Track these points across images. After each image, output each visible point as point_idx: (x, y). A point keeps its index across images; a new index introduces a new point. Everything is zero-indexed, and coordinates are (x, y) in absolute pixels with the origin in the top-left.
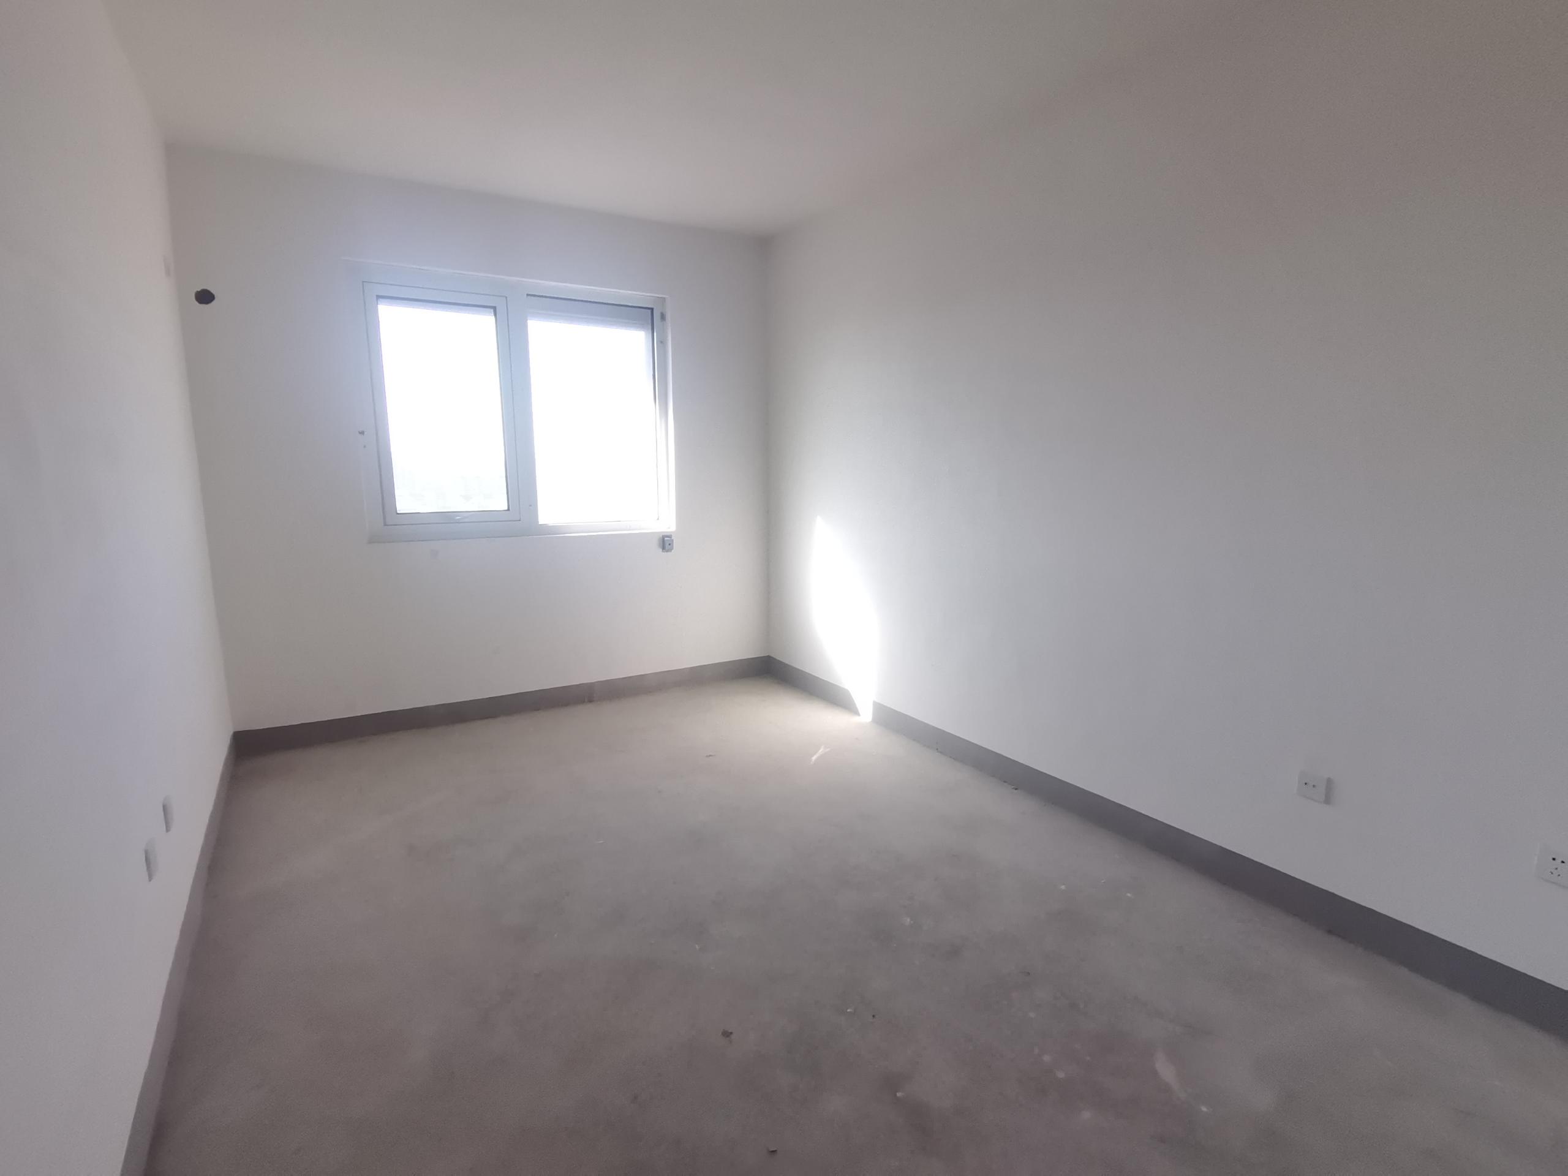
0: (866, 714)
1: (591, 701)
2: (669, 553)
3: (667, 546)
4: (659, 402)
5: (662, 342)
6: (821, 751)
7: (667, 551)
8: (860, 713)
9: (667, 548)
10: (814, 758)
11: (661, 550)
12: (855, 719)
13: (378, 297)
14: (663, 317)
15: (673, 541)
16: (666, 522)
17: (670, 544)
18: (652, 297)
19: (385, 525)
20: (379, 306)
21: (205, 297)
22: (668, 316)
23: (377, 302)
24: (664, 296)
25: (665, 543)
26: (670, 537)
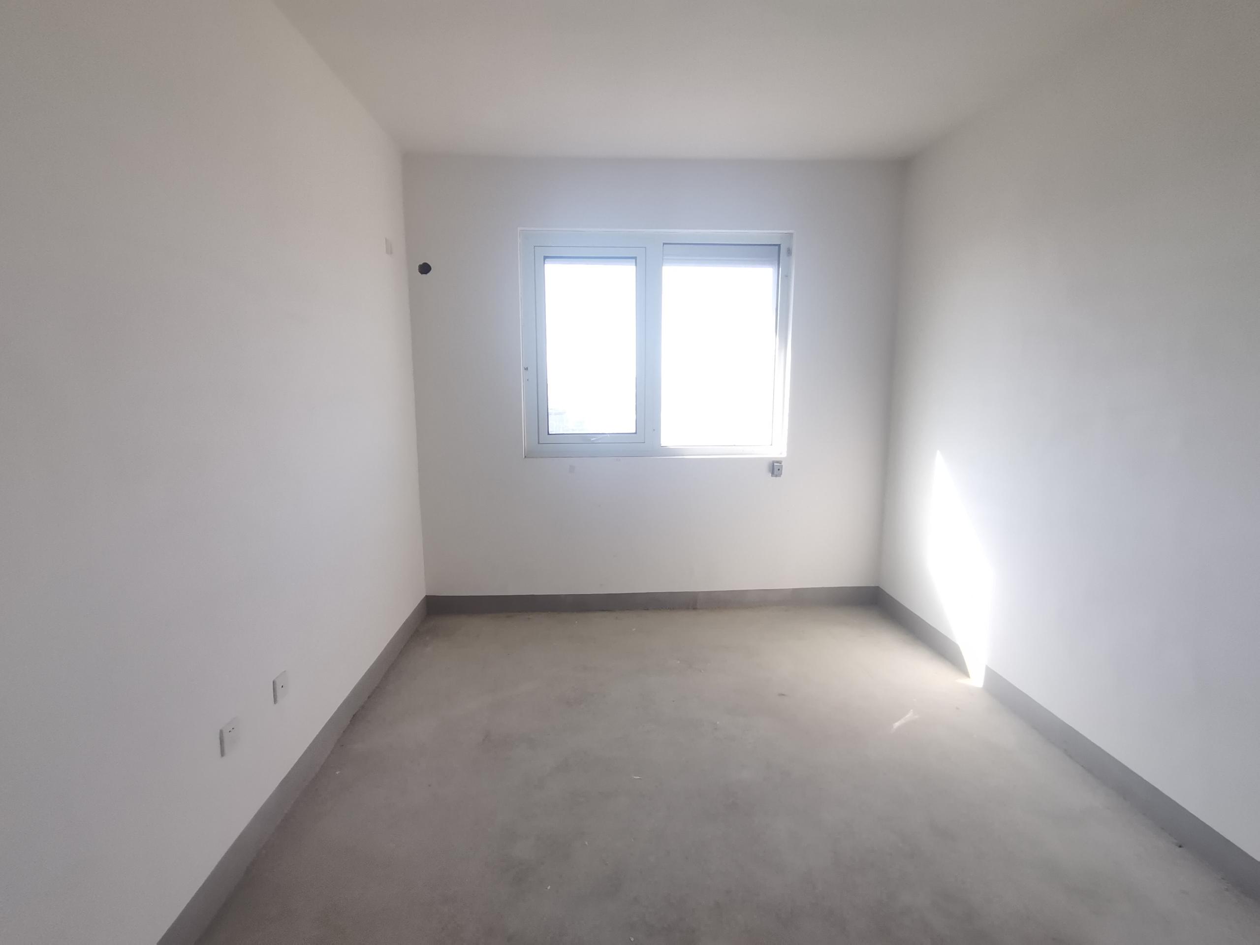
0: (976, 679)
1: (695, 608)
2: (778, 478)
3: (776, 469)
4: (779, 334)
5: (787, 276)
6: (909, 716)
7: (776, 476)
8: (970, 676)
9: (775, 473)
10: (897, 724)
11: (771, 475)
12: (963, 681)
13: (545, 258)
14: (789, 252)
15: (782, 465)
16: (779, 450)
17: (779, 470)
18: (783, 233)
19: (539, 443)
20: (545, 265)
21: (425, 269)
22: (794, 251)
23: (544, 261)
24: (791, 231)
25: (775, 468)
26: (780, 462)
